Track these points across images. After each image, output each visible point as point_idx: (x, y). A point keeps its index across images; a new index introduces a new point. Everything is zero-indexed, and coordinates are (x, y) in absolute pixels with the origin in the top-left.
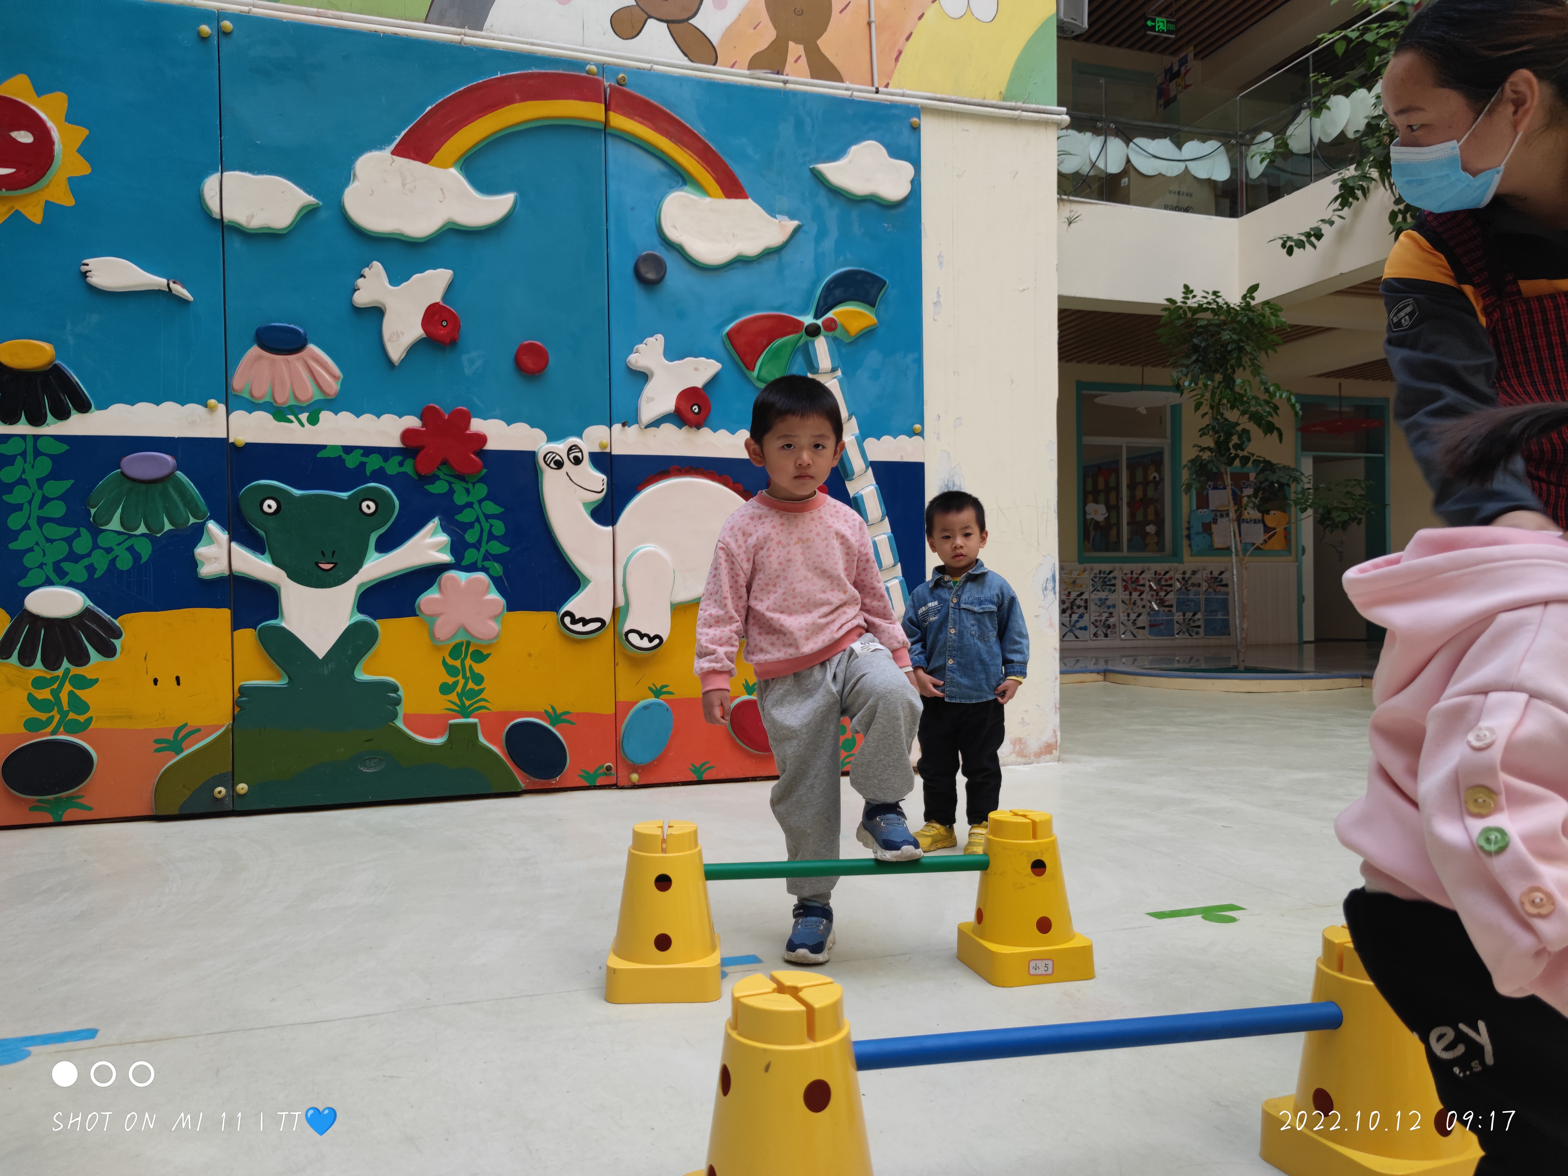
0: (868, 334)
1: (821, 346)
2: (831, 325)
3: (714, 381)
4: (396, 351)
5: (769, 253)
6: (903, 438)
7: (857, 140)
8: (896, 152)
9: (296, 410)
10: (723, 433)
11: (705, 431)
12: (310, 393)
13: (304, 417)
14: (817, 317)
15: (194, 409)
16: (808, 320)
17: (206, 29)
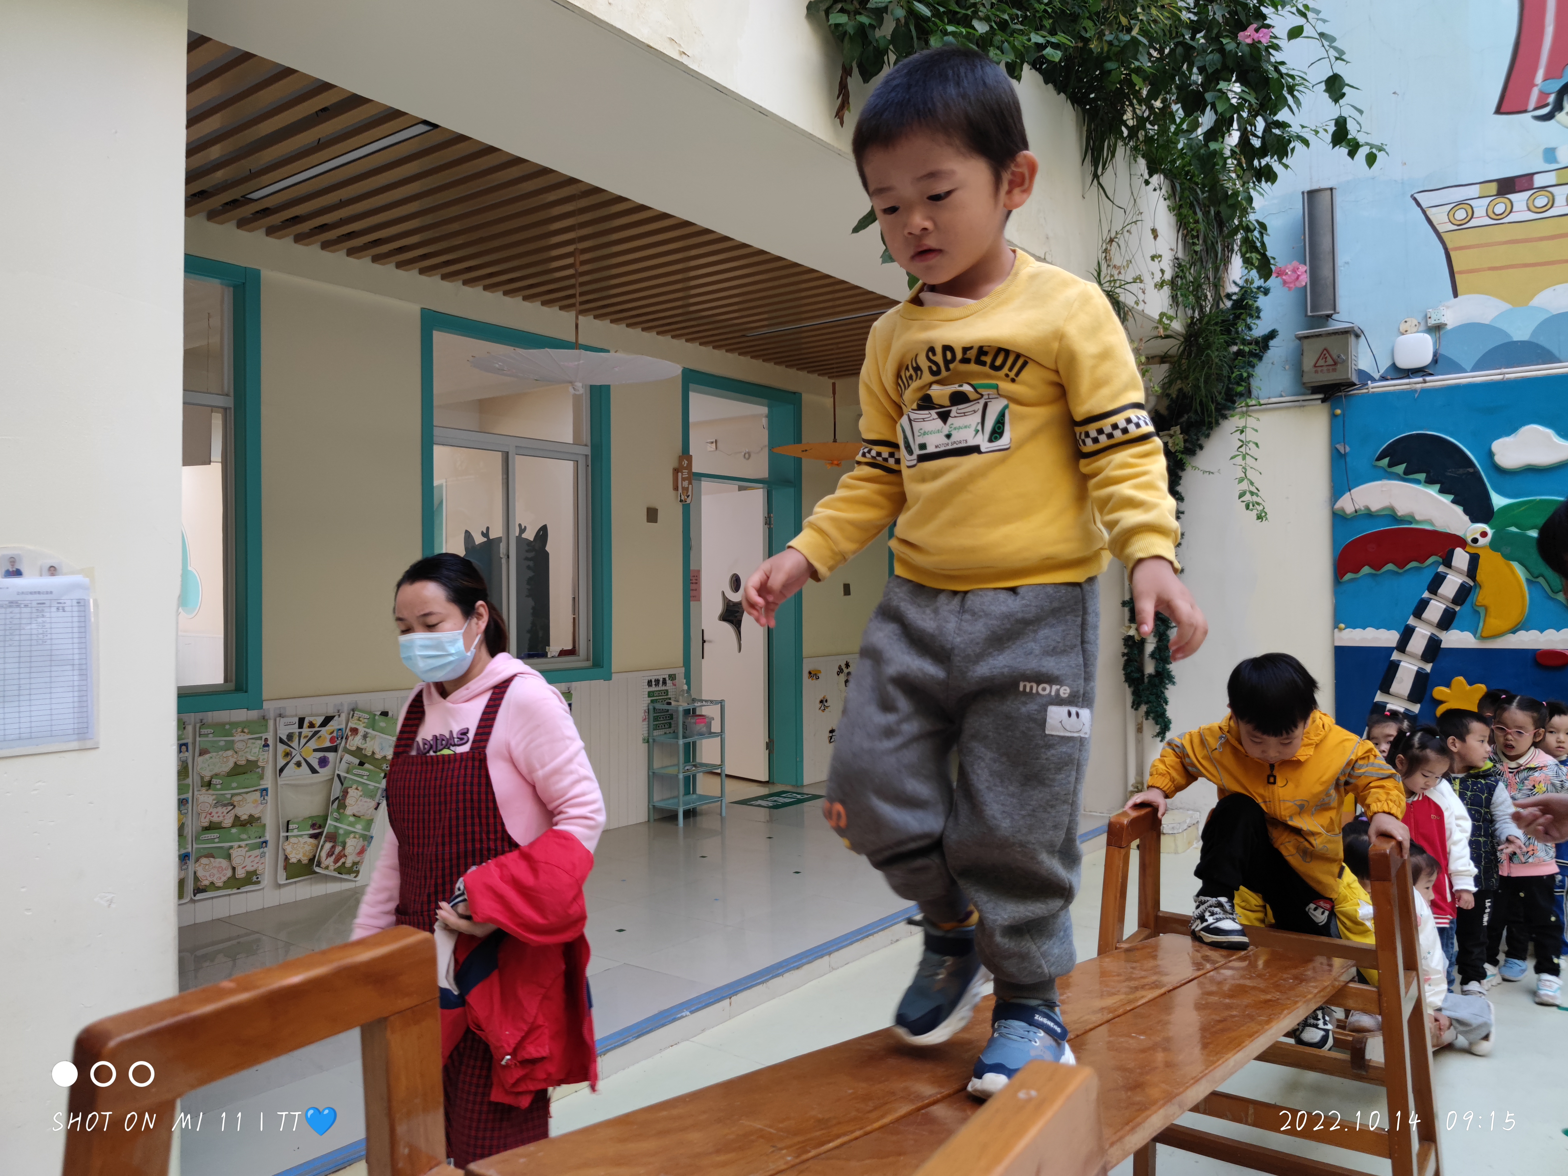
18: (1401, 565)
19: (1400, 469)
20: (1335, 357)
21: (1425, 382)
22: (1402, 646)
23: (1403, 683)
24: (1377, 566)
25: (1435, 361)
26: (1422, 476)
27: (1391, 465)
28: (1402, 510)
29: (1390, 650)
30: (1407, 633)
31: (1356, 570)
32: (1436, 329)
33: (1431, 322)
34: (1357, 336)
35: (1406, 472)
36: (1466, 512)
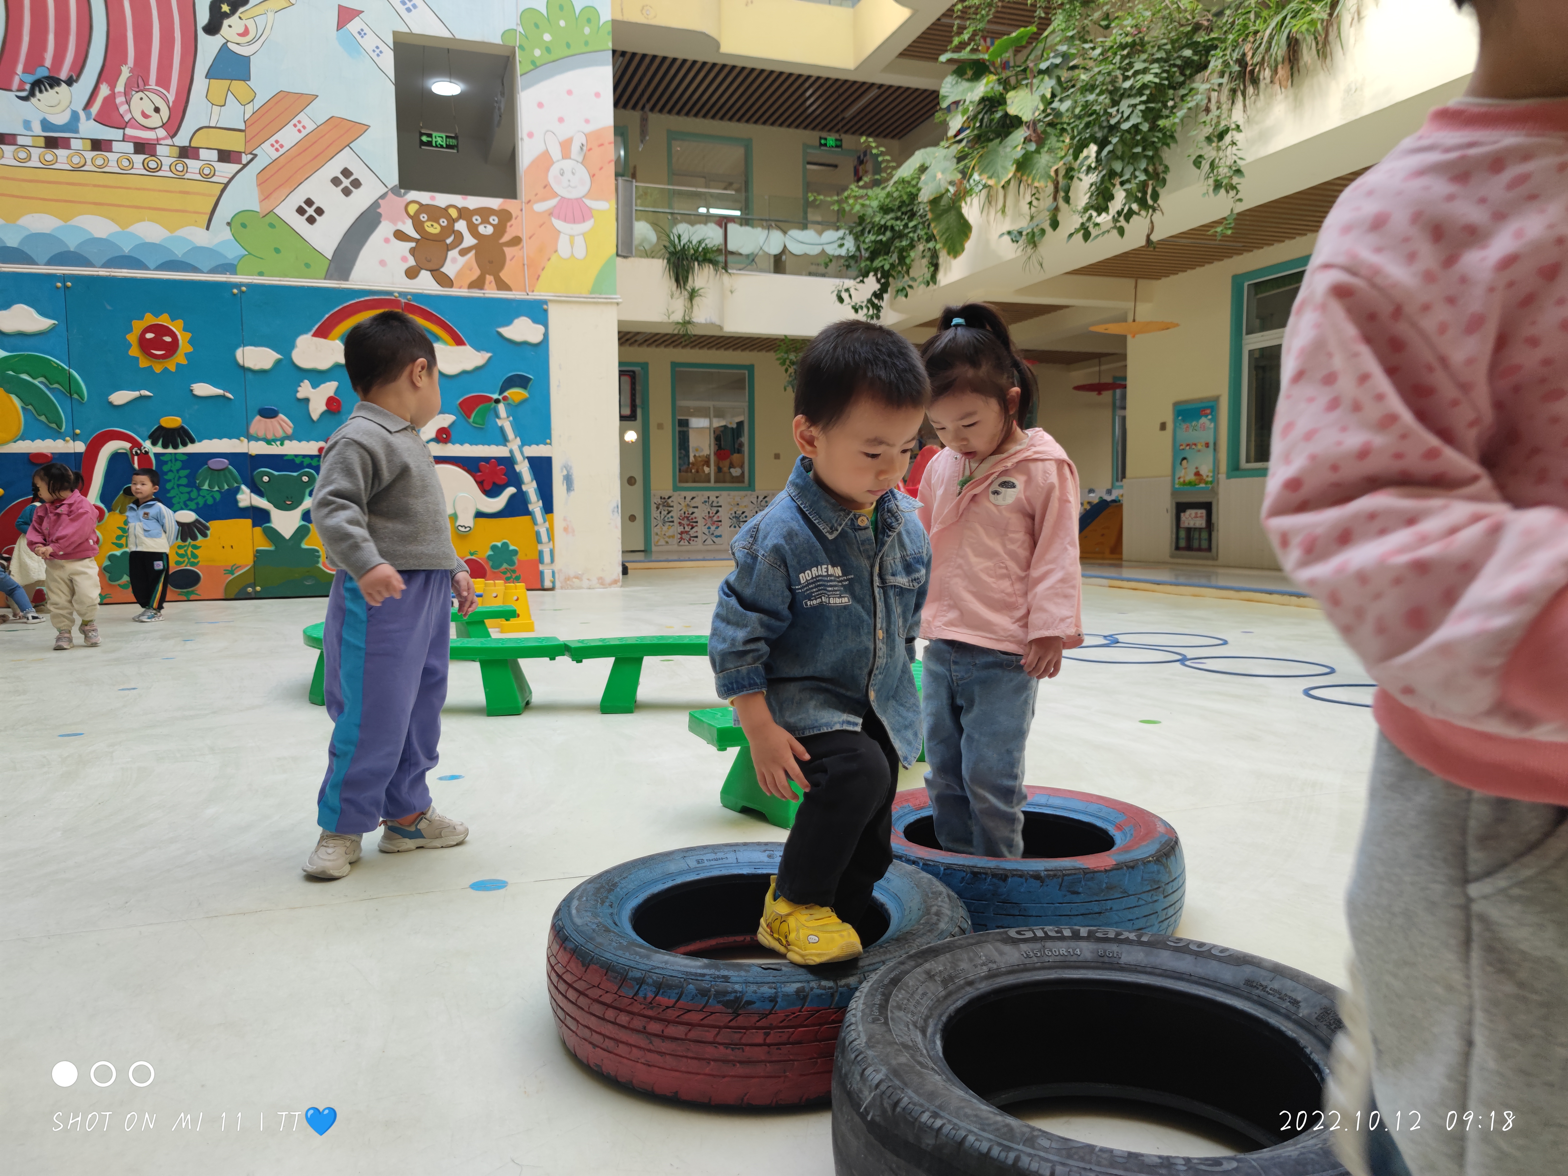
0: (524, 401)
1: (501, 408)
2: (505, 398)
3: (453, 423)
4: (315, 416)
5: (478, 369)
6: (541, 446)
7: (518, 316)
8: (535, 321)
9: (275, 441)
10: (458, 446)
11: (450, 445)
12: (280, 433)
13: (278, 443)
14: (500, 394)
15: (235, 441)
16: (495, 396)
17: (235, 291)
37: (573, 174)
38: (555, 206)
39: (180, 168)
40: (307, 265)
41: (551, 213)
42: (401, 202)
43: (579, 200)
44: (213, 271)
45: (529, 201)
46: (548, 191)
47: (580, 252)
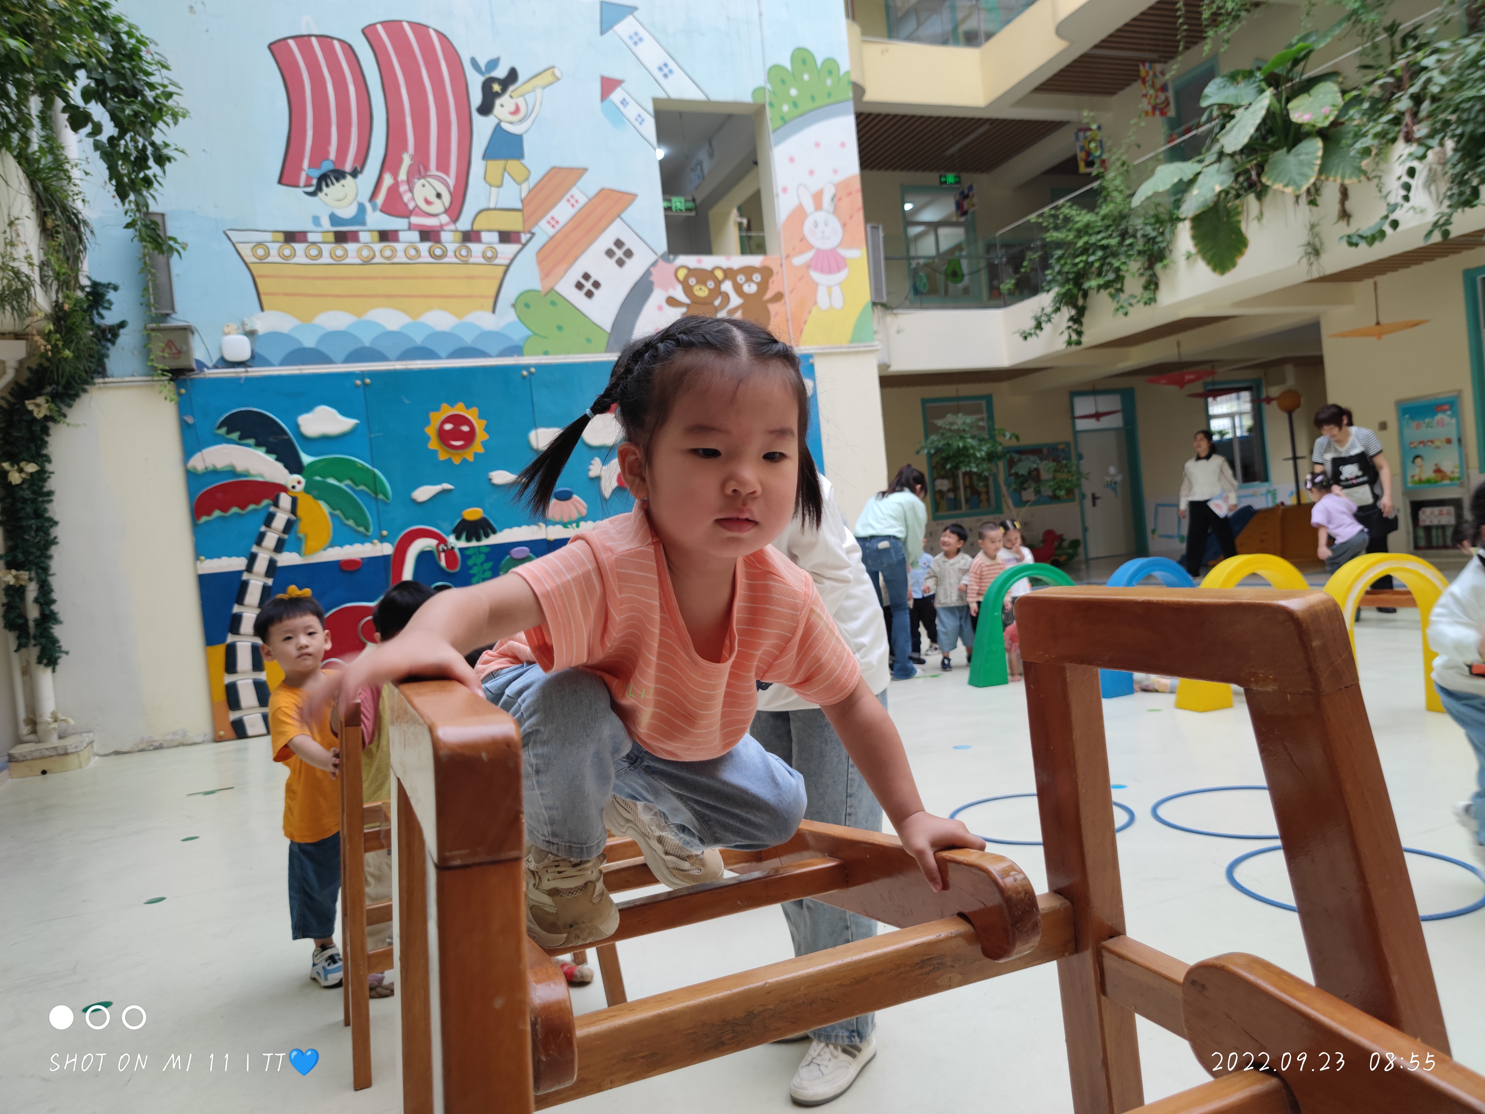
4: (607, 493)
9: (571, 523)
12: (576, 515)
13: (574, 525)
15: (534, 528)
17: (525, 373)
18: (243, 507)
19: (235, 436)
20: (178, 347)
21: (247, 372)
22: (249, 568)
23: (253, 596)
24: (225, 510)
25: (253, 357)
26: (251, 441)
27: (229, 432)
28: (240, 467)
29: (240, 573)
30: (252, 559)
31: (209, 514)
32: (251, 334)
33: (248, 328)
34: (193, 333)
35: (241, 438)
36: (286, 466)
37: (826, 224)
38: (812, 260)
39: (464, 252)
40: (589, 340)
41: (808, 266)
42: (669, 268)
43: (833, 251)
44: (501, 354)
45: (788, 256)
46: (804, 244)
47: (838, 302)
